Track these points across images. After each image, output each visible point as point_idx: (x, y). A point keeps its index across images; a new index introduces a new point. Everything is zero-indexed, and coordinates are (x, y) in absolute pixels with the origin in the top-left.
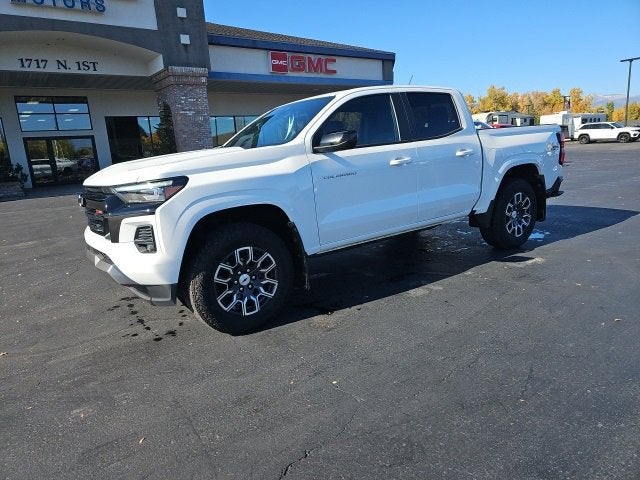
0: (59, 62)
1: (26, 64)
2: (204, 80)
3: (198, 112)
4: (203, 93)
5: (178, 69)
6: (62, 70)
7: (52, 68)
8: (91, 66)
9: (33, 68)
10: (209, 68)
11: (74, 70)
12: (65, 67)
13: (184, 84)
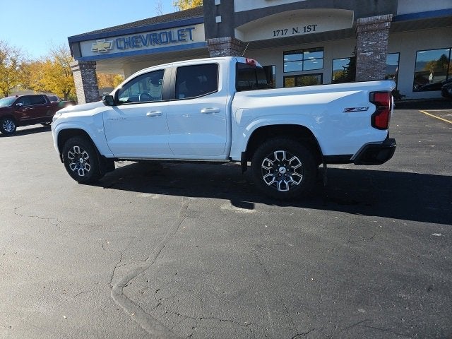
0: (294, 29)
1: (276, 34)
2: (387, 24)
3: (376, 53)
4: (384, 36)
5: (364, 20)
6: (296, 34)
7: (290, 34)
8: (312, 28)
9: (280, 36)
10: (394, 13)
11: (301, 33)
12: (297, 32)
13: (368, 31)
